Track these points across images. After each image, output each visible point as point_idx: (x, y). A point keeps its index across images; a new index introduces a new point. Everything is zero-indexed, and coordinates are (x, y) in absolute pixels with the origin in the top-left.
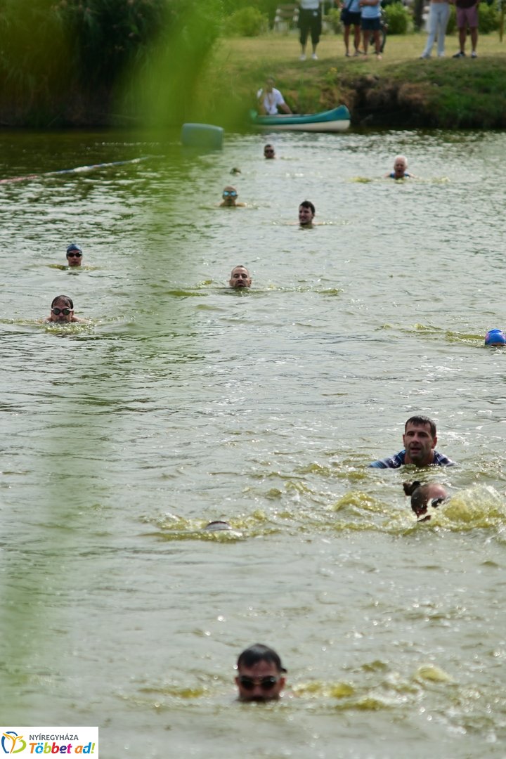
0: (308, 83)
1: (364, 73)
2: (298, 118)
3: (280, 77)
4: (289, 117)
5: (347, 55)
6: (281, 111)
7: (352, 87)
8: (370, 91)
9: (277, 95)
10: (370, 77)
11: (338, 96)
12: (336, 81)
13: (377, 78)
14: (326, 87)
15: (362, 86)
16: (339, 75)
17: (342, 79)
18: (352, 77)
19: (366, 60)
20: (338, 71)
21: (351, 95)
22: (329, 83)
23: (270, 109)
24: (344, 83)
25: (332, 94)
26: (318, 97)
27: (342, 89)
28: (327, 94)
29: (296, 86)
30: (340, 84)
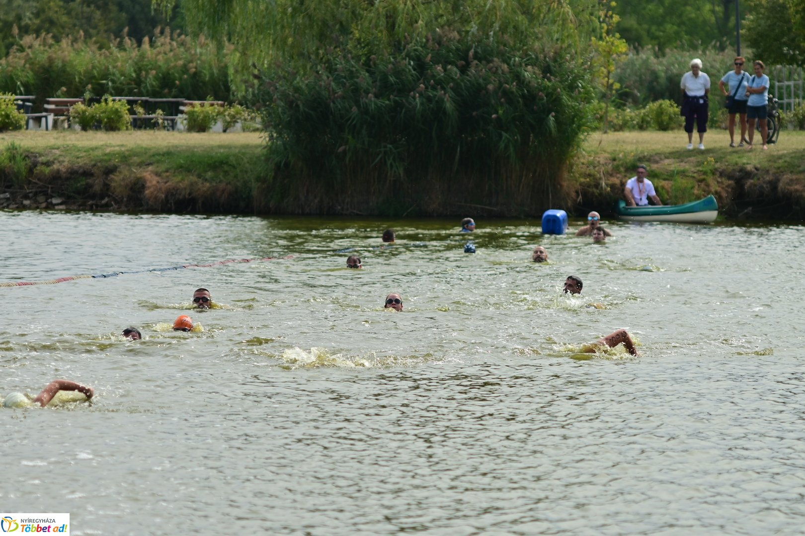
0: (683, 173)
1: (744, 164)
2: (668, 208)
3: (654, 167)
4: (660, 207)
5: (731, 146)
6: (651, 201)
7: (729, 177)
8: (750, 182)
9: (649, 185)
10: (749, 168)
11: (714, 187)
12: (714, 172)
13: (756, 169)
14: (703, 177)
15: (740, 176)
16: (718, 165)
17: (720, 170)
18: (731, 168)
19: (751, 151)
20: (716, 162)
21: (728, 186)
22: (705, 173)
23: (641, 199)
24: (722, 174)
25: (708, 185)
26: (693, 188)
27: (719, 180)
28: (702, 185)
29: (670, 176)
30: (718, 173)
